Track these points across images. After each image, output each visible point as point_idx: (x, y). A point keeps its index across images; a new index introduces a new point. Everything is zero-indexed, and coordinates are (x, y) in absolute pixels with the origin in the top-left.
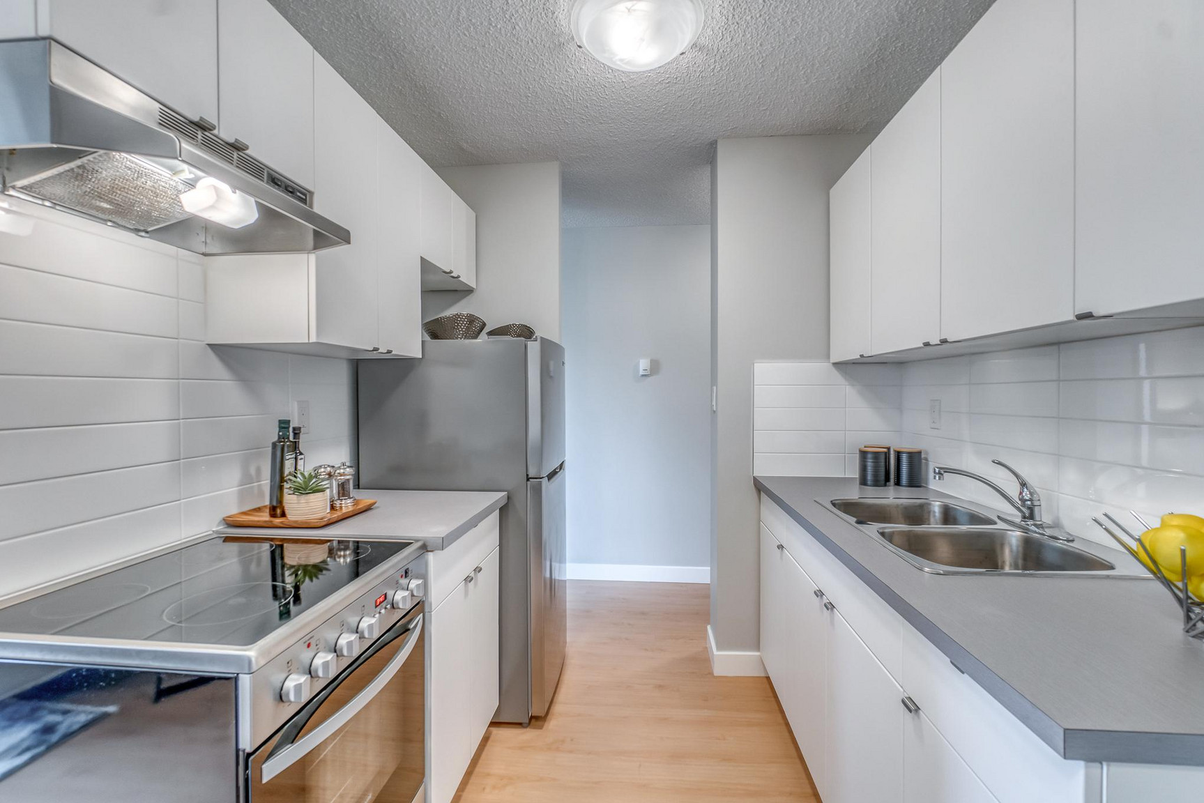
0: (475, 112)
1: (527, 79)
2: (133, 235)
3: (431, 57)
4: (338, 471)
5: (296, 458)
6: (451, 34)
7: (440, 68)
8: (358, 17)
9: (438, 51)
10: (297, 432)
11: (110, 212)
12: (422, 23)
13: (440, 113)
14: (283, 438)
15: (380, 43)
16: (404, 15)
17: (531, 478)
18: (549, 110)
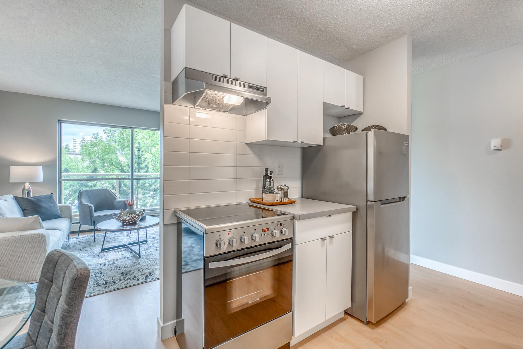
0: (351, 30)
1: (366, 3)
2: (224, 113)
3: (321, 17)
4: (283, 187)
5: (270, 182)
6: (323, 3)
7: (327, 19)
8: (290, 16)
9: (322, 13)
10: (271, 172)
11: (216, 108)
12: (311, 6)
13: (336, 38)
14: (267, 174)
15: (301, 22)
16: (303, 7)
17: (369, 201)
18: (386, 12)
